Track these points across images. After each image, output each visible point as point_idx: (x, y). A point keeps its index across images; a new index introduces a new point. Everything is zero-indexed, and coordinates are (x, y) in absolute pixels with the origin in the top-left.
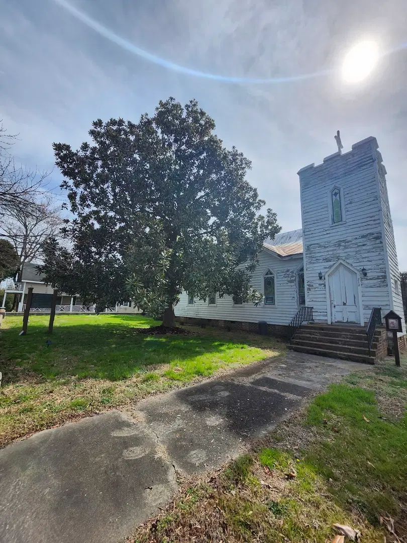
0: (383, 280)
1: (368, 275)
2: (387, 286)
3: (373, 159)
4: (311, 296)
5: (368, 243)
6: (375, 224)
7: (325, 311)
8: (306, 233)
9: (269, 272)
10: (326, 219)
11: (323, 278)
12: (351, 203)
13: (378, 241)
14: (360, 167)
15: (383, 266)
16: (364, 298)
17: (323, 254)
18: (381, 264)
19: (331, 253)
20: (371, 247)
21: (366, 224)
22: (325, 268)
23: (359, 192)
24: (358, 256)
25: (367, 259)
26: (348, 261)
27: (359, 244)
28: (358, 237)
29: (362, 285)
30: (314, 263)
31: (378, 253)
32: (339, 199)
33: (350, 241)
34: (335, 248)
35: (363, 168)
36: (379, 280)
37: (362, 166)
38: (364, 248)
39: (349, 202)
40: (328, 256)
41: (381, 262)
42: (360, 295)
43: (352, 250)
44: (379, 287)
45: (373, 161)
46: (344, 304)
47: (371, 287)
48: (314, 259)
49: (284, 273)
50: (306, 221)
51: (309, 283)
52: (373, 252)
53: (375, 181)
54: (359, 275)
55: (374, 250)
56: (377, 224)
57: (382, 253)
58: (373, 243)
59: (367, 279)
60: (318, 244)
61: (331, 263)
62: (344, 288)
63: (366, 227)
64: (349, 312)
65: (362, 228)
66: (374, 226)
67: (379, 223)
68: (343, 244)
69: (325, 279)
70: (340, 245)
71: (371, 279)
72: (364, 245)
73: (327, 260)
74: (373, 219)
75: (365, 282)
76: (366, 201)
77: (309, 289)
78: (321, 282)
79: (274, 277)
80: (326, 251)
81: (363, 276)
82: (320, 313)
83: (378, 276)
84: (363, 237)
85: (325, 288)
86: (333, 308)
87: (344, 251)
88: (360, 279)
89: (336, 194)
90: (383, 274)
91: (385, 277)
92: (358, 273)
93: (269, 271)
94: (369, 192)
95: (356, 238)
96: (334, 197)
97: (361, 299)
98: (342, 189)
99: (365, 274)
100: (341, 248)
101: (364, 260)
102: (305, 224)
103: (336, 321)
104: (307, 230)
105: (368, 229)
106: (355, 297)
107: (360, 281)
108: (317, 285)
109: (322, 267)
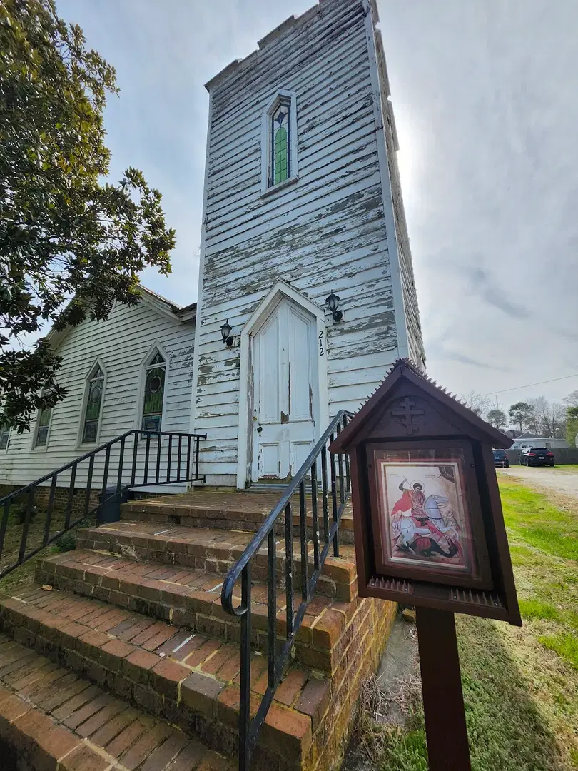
0: (384, 328)
1: (345, 317)
2: (396, 345)
3: (363, 10)
4: (206, 401)
5: (348, 224)
6: (366, 168)
7: (233, 444)
8: (210, 225)
9: (158, 357)
10: (255, 180)
11: (235, 341)
12: (312, 128)
13: (372, 214)
14: (333, 38)
15: (386, 283)
16: (335, 395)
17: (240, 274)
18: (378, 280)
19: (258, 267)
20: (355, 233)
21: (343, 172)
22: (243, 312)
23: (332, 95)
24: (322, 266)
25: (343, 271)
26: (298, 284)
27: (325, 231)
28: (323, 211)
29: (329, 351)
30: (219, 303)
31: (372, 247)
32: (286, 127)
33: (306, 226)
34: (271, 252)
35: (342, 36)
36: (374, 331)
37: (339, 34)
38: (338, 238)
39: (307, 126)
40: (252, 278)
41: (378, 273)
42: (323, 381)
43: (308, 249)
44: (375, 352)
45: (365, 16)
46: (285, 419)
47: (353, 355)
48: (220, 291)
49: (186, 356)
50: (211, 193)
51: (204, 361)
52: (359, 246)
53: (367, 59)
54: (323, 320)
55: (361, 241)
56: (371, 165)
57: (382, 246)
58: (359, 220)
59: (343, 332)
60: (232, 248)
61: (258, 296)
62: (286, 367)
63: (342, 182)
64: (296, 444)
65: (333, 186)
66: (365, 173)
67: (374, 164)
68: (288, 238)
69: (239, 345)
70: (281, 243)
71: (352, 330)
72: (337, 232)
73: (248, 289)
74: (362, 154)
75: (338, 341)
76: (344, 114)
77: (202, 380)
78: (231, 355)
79: (165, 367)
80: (248, 263)
81: (332, 321)
82: (220, 455)
83: (372, 318)
84: (337, 208)
85: (238, 374)
86: (256, 434)
87: (288, 258)
88: (324, 336)
89: (280, 119)
90: (384, 309)
91: (389, 318)
92: (320, 315)
93: (159, 353)
94: (352, 91)
95: (320, 216)
96: (277, 124)
97: (323, 396)
98: (293, 99)
99: (338, 316)
100: (284, 248)
101: (338, 273)
102: (210, 202)
103: (261, 475)
104: (214, 216)
105: (347, 185)
106: (311, 394)
107: (324, 339)
108: (222, 367)
109: (237, 312)
